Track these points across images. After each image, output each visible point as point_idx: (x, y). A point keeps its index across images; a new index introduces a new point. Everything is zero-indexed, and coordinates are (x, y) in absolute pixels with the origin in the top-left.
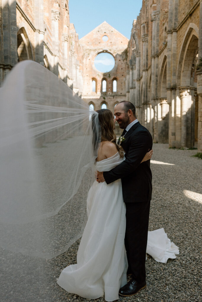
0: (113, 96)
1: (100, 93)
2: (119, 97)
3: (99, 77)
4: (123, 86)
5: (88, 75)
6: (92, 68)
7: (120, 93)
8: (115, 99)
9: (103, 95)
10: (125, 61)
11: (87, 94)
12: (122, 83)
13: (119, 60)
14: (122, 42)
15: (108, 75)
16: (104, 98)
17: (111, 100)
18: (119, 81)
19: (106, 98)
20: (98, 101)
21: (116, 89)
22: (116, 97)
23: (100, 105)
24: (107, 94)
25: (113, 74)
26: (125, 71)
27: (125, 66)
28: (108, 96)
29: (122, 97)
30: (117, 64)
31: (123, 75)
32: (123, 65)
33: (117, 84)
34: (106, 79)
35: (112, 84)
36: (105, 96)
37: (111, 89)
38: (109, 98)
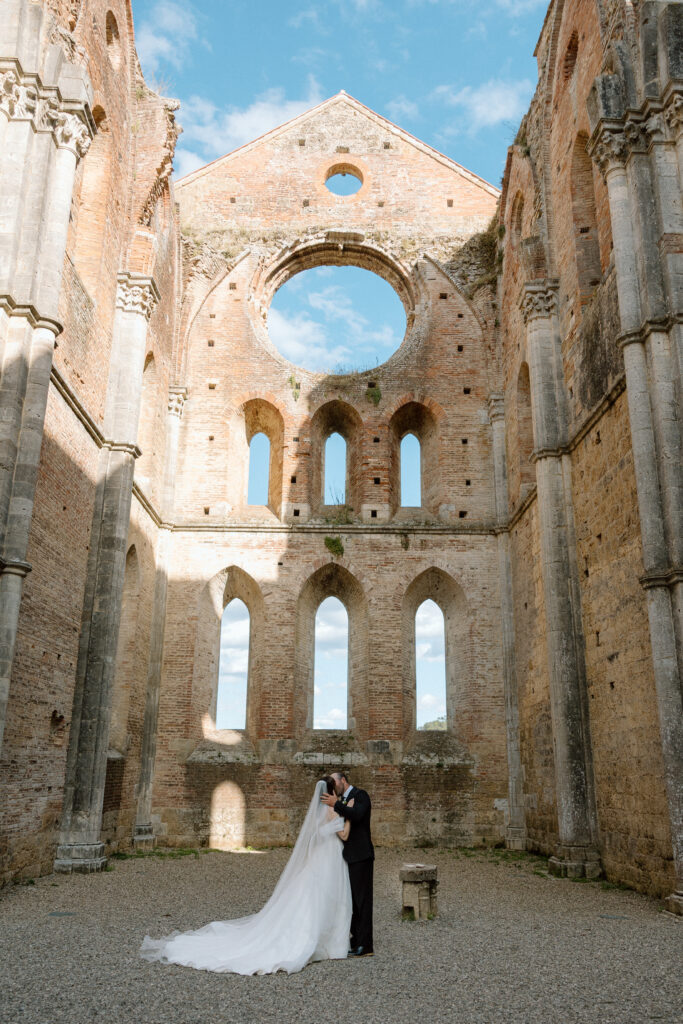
1: (304, 509)
2: (451, 537)
3: (296, 397)
4: (477, 464)
5: (213, 381)
6: (248, 343)
7: (453, 508)
8: (413, 552)
9: (327, 521)
10: (482, 299)
11: (207, 512)
12: (465, 442)
13: (438, 294)
14: (450, 203)
15: (365, 387)
16: (335, 546)
17: (387, 564)
18: (448, 425)
19: (347, 541)
20: (284, 565)
21: (422, 490)
22: (422, 541)
23: (302, 601)
24: (352, 516)
25: (398, 377)
26: (482, 363)
27: (483, 329)
28: (364, 527)
29: (473, 537)
30: (425, 318)
31: (467, 386)
32: (470, 323)
33: (424, 455)
34: (350, 421)
35: (393, 451)
36: (340, 526)
37: (381, 481)
38: (375, 542)
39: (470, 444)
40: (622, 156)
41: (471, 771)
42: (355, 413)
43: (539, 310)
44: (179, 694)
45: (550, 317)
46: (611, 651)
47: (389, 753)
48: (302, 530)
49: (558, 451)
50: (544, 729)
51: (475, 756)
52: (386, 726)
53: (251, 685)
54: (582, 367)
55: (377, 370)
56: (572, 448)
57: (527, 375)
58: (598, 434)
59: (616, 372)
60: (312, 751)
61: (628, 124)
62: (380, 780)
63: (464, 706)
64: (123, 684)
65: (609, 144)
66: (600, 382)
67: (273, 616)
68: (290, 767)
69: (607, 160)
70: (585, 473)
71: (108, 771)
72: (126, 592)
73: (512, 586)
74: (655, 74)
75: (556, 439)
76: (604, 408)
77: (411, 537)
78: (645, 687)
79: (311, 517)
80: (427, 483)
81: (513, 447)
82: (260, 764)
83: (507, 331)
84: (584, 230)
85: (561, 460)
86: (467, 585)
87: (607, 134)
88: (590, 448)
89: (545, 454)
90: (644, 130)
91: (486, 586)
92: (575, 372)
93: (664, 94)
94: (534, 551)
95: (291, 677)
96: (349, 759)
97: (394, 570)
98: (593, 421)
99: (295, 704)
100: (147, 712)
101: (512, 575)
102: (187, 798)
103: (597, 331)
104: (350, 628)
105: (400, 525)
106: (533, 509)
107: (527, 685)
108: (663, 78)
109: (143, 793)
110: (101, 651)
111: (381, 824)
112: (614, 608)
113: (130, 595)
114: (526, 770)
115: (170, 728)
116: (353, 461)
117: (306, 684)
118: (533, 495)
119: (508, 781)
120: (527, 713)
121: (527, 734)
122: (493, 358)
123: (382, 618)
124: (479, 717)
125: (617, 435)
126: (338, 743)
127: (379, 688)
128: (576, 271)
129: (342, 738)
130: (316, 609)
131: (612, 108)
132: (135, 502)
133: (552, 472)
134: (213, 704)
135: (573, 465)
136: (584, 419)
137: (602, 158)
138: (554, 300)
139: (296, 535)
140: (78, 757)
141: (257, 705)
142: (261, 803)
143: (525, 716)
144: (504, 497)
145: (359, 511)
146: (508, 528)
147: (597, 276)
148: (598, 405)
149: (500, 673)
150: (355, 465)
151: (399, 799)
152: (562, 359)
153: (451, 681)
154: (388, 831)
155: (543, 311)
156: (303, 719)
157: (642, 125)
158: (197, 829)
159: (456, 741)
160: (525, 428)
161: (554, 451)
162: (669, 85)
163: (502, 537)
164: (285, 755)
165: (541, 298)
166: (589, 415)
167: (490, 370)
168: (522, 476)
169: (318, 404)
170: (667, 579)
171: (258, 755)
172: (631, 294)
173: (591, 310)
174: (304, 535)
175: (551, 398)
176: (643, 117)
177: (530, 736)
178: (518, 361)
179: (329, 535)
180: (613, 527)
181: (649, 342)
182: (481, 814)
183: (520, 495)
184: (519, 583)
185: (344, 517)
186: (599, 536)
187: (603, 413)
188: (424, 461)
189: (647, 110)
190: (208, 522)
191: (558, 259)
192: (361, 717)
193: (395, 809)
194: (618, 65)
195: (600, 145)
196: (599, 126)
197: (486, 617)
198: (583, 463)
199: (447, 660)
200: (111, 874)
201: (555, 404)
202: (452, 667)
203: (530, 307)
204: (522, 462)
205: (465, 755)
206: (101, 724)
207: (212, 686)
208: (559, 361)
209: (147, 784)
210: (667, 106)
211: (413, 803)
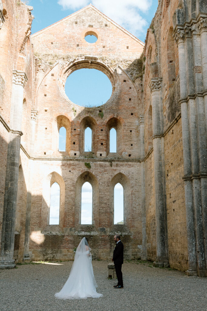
0: (111, 161)
1: (78, 153)
2: (126, 163)
3: (75, 114)
4: (135, 139)
5: (46, 109)
7: (127, 154)
8: (113, 168)
9: (85, 157)
10: (137, 82)
11: (45, 153)
12: (131, 131)
13: (123, 80)
15: (98, 112)
16: (88, 166)
17: (105, 171)
18: (125, 126)
19: (92, 164)
20: (71, 171)
21: (117, 147)
22: (116, 164)
23: (77, 183)
24: (94, 155)
25: (109, 109)
26: (137, 105)
27: (138, 93)
28: (98, 159)
29: (133, 163)
30: (118, 88)
31: (132, 112)
32: (133, 90)
33: (118, 135)
34: (93, 123)
35: (107, 134)
36: (90, 159)
37: (103, 144)
38: (101, 164)
39: (133, 132)
40: (183, 38)
41: (131, 237)
42: (95, 121)
43: (156, 88)
44: (37, 214)
45: (159, 91)
47: (105, 231)
48: (77, 160)
49: (160, 136)
50: (154, 223)
51: (132, 232)
52: (104, 223)
53: (61, 210)
54: (168, 108)
55: (102, 106)
56: (165, 135)
57: (151, 110)
58: (173, 131)
59: (179, 111)
60: (81, 231)
61: (185, 27)
62: (102, 240)
63: (129, 217)
64: (19, 210)
65: (179, 34)
66: (174, 114)
67: (68, 188)
68: (74, 236)
69: (178, 39)
70: (168, 143)
71: (15, 238)
72: (19, 180)
73: (145, 179)
74: (195, 10)
75: (160, 132)
76: (175, 123)
77: (113, 162)
79: (80, 156)
80: (118, 145)
81: (146, 133)
82: (64, 235)
83: (145, 94)
84: (171, 62)
85: (161, 139)
86: (131, 179)
87: (178, 30)
88: (170, 135)
89: (156, 137)
90: (190, 30)
91: (136, 179)
92: (166, 110)
93: (197, 18)
94: (152, 168)
95: (74, 208)
96: (92, 233)
97: (107, 174)
98: (171, 127)
99: (75, 216)
100: (27, 220)
101: (145, 175)
102: (41, 246)
103: (174, 97)
104: (93, 192)
105: (109, 159)
106: (152, 154)
107: (149, 210)
108: (197, 11)
109: (26, 245)
110: (12, 200)
111: (103, 253)
112: (175, 186)
113: (20, 181)
114: (148, 236)
115: (34, 224)
116: (94, 137)
117: (79, 210)
118: (152, 149)
119: (142, 239)
120: (148, 219)
121: (148, 225)
122: (141, 103)
123: (103, 189)
124: (134, 220)
125: (178, 131)
126: (89, 228)
127: (102, 211)
128: (168, 76)
129: (90, 227)
130: (82, 186)
131: (181, 21)
132: (21, 151)
133: (158, 142)
134: (48, 217)
135: (165, 141)
136: (169, 126)
137: (177, 38)
138: (161, 85)
139: (75, 162)
140: (5, 233)
141: (63, 217)
142: (64, 247)
143: (148, 220)
144: (143, 150)
145: (96, 154)
146: (144, 160)
147: (175, 78)
148: (173, 121)
149: (141, 206)
150: (95, 139)
151: (108, 245)
152: (162, 105)
153: (125, 209)
154: (105, 255)
155: (157, 89)
156: (78, 221)
157: (190, 28)
158: (44, 256)
159: (126, 228)
160: (151, 127)
161: (159, 136)
162: (199, 14)
163: (142, 163)
164: (72, 232)
165: (156, 84)
166: (170, 124)
167: (140, 107)
168: (149, 143)
169: (82, 118)
170: (190, 178)
171: (63, 233)
172: (184, 86)
173: (172, 89)
174: (78, 162)
175: (159, 118)
176: (190, 25)
177: (149, 226)
178: (149, 105)
179: (86, 162)
180: (176, 161)
181: (189, 102)
182: (134, 250)
183: (148, 149)
184: (147, 178)
185: (91, 156)
186: (172, 164)
187: (175, 124)
188: (117, 137)
189: (192, 23)
190: (45, 157)
191: (162, 71)
192: (96, 220)
193: (107, 249)
194: (183, 5)
195: (176, 34)
196: (176, 27)
197: (137, 189)
198: (168, 140)
199: (124, 202)
200: (17, 269)
201: (160, 120)
202: (126, 204)
203: (153, 87)
204: (149, 139)
205: (129, 232)
206: (13, 223)
207: (48, 211)
208: (161, 106)
209: (27, 242)
210: (198, 22)
211: (113, 247)
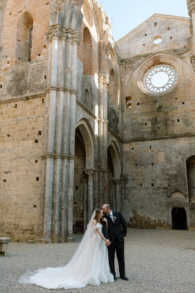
46: (7, 170)
58: (16, 105)
66: (21, 91)
76: (23, 99)
78: (25, 183)
84: (19, 41)
92: (6, 81)
93: (74, 31)
98: (15, 100)
108: (73, 26)
112: (13, 158)
136: (8, 98)
148: (20, 97)
166: (12, 98)
170: (55, 156)
180: (19, 134)
186: (9, 136)
191: (3, 41)
198: (3, 110)
